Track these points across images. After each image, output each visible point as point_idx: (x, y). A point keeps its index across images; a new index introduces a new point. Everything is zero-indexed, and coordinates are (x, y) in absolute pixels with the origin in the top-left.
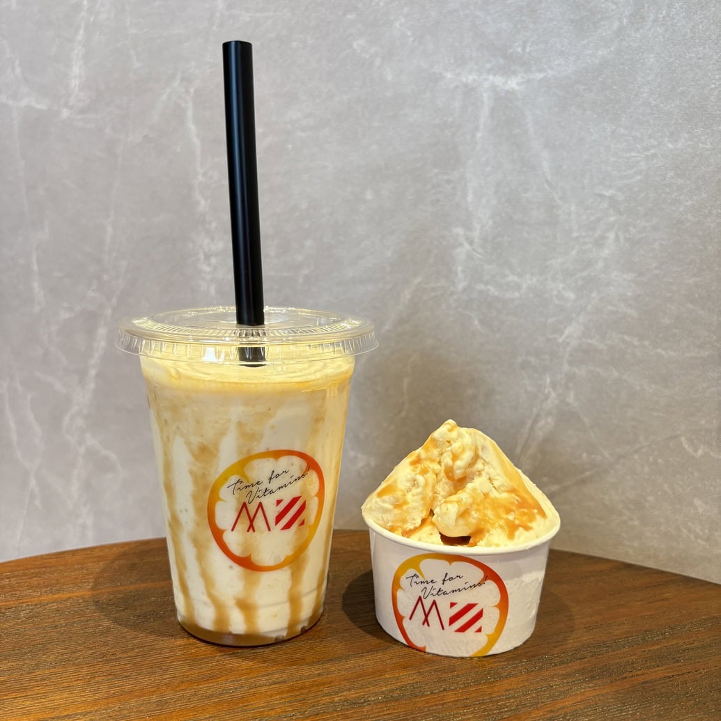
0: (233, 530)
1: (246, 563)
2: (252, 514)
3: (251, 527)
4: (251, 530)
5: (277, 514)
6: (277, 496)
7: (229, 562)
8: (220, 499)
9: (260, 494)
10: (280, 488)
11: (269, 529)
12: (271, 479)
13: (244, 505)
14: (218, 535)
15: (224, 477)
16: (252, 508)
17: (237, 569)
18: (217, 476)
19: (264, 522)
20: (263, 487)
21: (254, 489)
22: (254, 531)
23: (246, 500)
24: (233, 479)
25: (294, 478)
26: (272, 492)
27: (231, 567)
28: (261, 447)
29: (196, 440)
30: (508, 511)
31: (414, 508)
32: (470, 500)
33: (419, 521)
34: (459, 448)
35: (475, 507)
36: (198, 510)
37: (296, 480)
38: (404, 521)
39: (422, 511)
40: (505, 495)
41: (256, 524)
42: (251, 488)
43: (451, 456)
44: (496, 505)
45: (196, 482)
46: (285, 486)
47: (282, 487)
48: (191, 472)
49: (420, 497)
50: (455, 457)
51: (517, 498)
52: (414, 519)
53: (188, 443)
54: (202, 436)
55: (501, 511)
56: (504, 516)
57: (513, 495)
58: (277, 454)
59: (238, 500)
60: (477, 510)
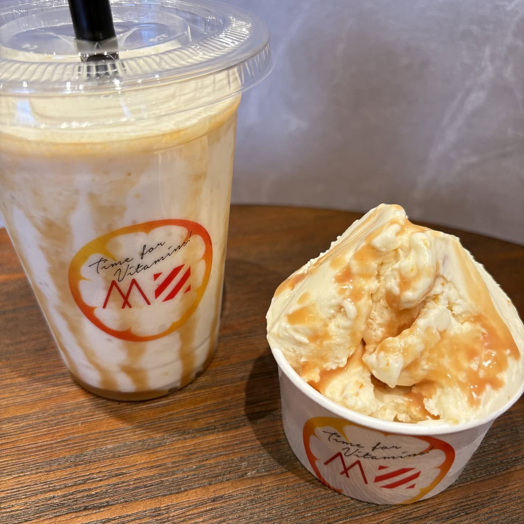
0: (104, 307)
1: (126, 335)
2: (125, 291)
3: (126, 303)
4: (127, 306)
5: (156, 288)
6: (155, 269)
7: (105, 336)
8: (82, 278)
9: (132, 271)
10: (156, 262)
11: (149, 303)
12: (143, 254)
13: (114, 283)
14: (89, 312)
15: (83, 255)
16: (124, 285)
17: (117, 342)
18: (74, 254)
19: (142, 298)
20: (134, 264)
21: (124, 267)
22: (130, 307)
23: (115, 278)
24: (95, 257)
25: (172, 249)
26: (146, 267)
27: (109, 340)
28: (126, 221)
29: (38, 215)
30: (472, 354)
31: (339, 345)
32: (420, 347)
33: (345, 360)
34: (412, 270)
35: (427, 354)
36: (60, 287)
37: (175, 250)
38: (323, 359)
39: (349, 348)
40: (467, 327)
41: (131, 299)
42: (119, 266)
43: (398, 280)
44: (455, 347)
45: (49, 258)
46: (163, 258)
47: (159, 261)
48: (42, 248)
49: (348, 332)
50: (405, 283)
51: (484, 331)
52: (337, 358)
53: (31, 217)
54: (45, 210)
55: (462, 357)
56: (466, 365)
57: (478, 327)
58: (149, 226)
59: (105, 278)
60: (429, 359)
